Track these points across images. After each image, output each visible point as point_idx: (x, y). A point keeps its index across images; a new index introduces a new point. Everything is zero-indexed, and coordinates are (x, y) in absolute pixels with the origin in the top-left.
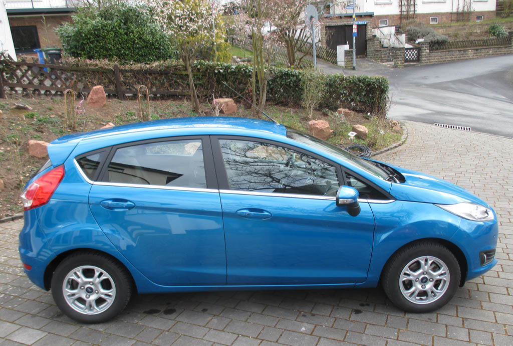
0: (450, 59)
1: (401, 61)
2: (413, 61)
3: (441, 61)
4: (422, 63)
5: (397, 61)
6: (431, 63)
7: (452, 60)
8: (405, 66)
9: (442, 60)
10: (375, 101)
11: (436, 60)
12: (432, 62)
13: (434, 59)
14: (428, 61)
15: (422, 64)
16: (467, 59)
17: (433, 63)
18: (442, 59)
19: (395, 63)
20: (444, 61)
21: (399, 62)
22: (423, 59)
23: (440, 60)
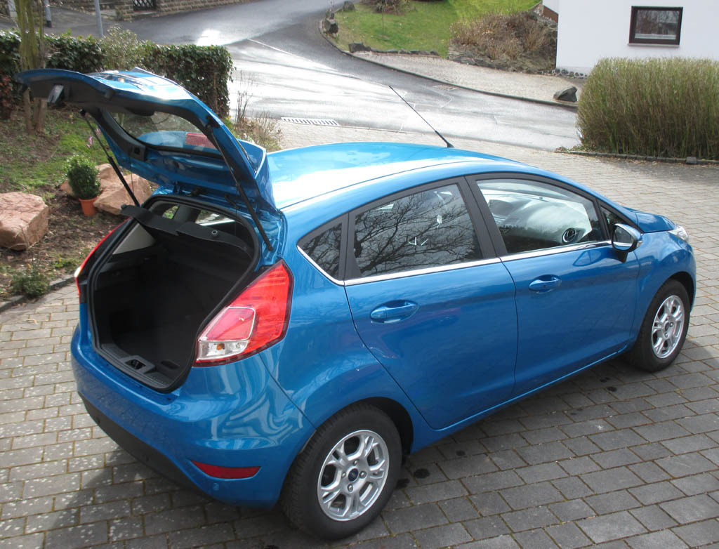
0: (202, 5)
1: (127, 8)
2: (146, 9)
3: (189, 8)
4: (161, 11)
5: (120, 9)
6: (174, 12)
7: (206, 6)
8: (136, 18)
9: (190, 6)
10: (212, 88)
11: (182, 7)
12: (176, 10)
13: (179, 5)
14: (170, 8)
15: (162, 14)
16: (226, 4)
17: (178, 11)
18: (189, 4)
19: (118, 13)
20: (193, 7)
21: (125, 11)
22: (163, 5)
23: (188, 6)
